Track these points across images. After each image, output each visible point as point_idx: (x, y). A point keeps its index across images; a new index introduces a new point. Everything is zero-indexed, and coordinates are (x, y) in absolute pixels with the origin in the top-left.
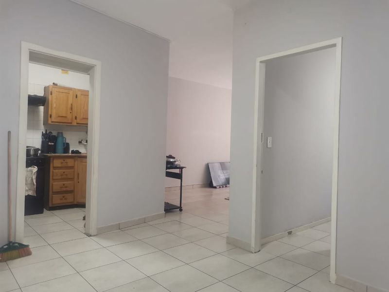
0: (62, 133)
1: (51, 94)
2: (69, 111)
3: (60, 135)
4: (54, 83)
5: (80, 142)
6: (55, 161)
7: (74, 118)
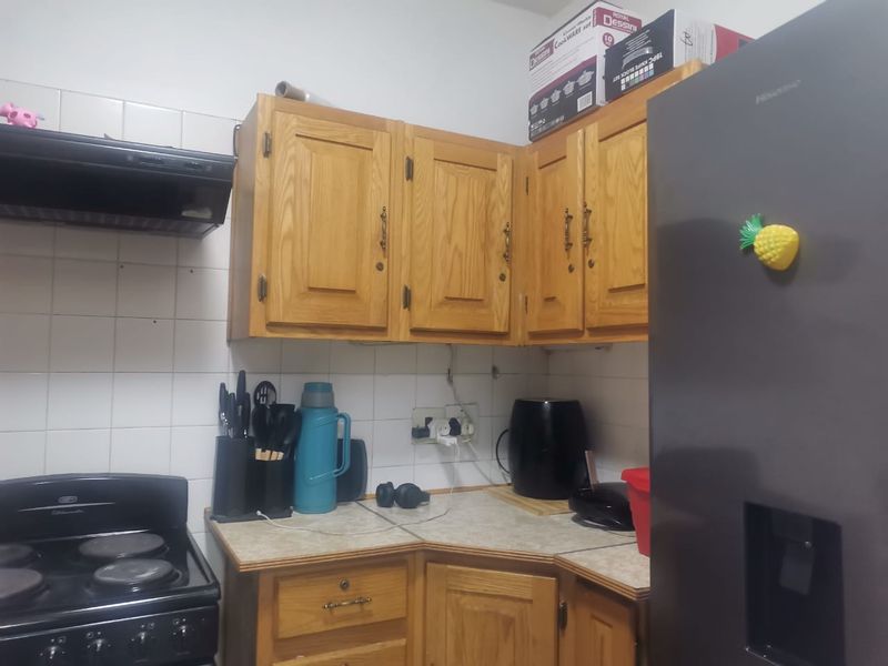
0: (328, 388)
1: (267, 153)
2: (371, 256)
3: (318, 398)
4: (282, 87)
5: (421, 433)
6: (284, 597)
7: (398, 298)
